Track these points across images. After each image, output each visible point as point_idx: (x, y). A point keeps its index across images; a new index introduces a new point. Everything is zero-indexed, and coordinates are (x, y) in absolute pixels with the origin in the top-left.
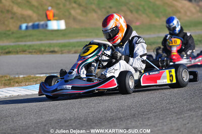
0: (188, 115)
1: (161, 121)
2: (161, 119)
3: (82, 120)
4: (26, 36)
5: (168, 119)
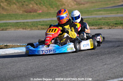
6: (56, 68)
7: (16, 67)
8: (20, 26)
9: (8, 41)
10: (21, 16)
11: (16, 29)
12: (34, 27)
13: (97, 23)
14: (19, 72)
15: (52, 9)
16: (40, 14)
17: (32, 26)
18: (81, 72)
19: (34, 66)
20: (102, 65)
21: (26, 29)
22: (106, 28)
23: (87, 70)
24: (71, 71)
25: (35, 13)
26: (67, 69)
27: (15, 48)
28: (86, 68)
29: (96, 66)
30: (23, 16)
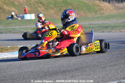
1: (93, 72)
2: (93, 71)
3: (46, 71)
4: (11, 23)
5: (97, 71)
6: (99, 64)
14: (62, 68)
19: (77, 63)
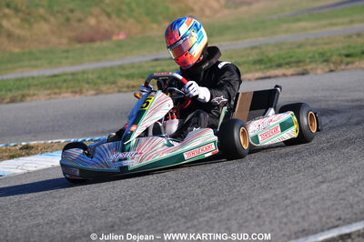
0: (206, 218)
6: (178, 205)
7: (59, 211)
8: (65, 85)
9: (30, 133)
10: (65, 55)
11: (53, 96)
12: (106, 83)
13: (291, 57)
15: (155, 26)
16: (120, 45)
17: (99, 81)
18: (252, 209)
19: (113, 203)
20: (313, 184)
21: (81, 92)
22: (319, 71)
23: (270, 202)
24: (224, 210)
25: (105, 43)
26: (211, 202)
27: (54, 153)
28: (266, 196)
29: (296, 188)
30: (71, 55)
